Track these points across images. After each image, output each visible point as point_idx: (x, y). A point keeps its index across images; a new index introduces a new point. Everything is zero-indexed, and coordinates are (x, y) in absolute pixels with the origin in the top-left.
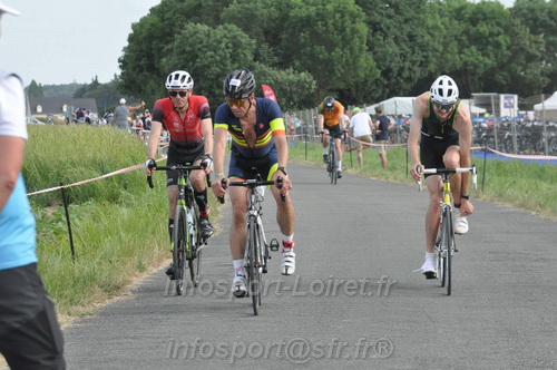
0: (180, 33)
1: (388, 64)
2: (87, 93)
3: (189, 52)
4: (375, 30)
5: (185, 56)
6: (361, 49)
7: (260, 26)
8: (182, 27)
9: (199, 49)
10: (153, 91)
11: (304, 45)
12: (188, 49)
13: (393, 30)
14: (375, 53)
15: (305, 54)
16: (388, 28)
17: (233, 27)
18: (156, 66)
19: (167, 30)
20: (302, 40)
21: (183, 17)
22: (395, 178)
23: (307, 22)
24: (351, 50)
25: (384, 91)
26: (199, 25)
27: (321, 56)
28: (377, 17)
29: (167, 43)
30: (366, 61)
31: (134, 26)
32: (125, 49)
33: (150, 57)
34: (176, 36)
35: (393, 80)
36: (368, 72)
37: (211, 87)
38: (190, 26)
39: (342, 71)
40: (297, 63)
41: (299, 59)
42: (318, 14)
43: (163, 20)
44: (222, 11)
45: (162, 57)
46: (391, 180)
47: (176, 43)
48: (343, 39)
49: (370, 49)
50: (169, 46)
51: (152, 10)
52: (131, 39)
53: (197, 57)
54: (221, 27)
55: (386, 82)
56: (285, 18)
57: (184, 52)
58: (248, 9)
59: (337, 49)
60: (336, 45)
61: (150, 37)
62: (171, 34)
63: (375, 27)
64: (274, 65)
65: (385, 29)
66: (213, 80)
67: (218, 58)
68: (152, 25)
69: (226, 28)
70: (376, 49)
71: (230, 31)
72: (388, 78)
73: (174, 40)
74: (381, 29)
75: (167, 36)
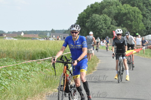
0: (91, 17)
1: (147, 26)
2: (67, 32)
3: (94, 22)
4: (144, 17)
5: (92, 23)
6: (140, 22)
7: (113, 15)
8: (92, 15)
9: (96, 21)
10: (84, 32)
11: (125, 20)
12: (93, 21)
13: (149, 17)
14: (144, 23)
15: (125, 23)
16: (148, 16)
17: (105, 15)
18: (85, 25)
19: (88, 16)
20: (124, 19)
21: (92, 12)
22: (147, 57)
23: (125, 14)
24: (137, 22)
25: (146, 33)
26: (96, 15)
27: (129, 23)
28: (145, 13)
29: (88, 19)
30: (141, 25)
31: (79, 15)
32: (77, 21)
33: (83, 23)
34: (90, 17)
35: (149, 30)
36: (142, 28)
37: (99, 31)
38: (94, 15)
39: (135, 27)
40: (122, 25)
41: (123, 24)
42: (128, 12)
43: (87, 13)
44: (102, 11)
45: (86, 23)
46: (146, 57)
47: (90, 19)
48: (135, 19)
49: (142, 22)
50: (88, 20)
51: (84, 10)
52: (78, 18)
53: (95, 23)
54: (102, 15)
55: (147, 31)
56: (119, 13)
57: (92, 22)
58: (109, 10)
59: (133, 22)
60: (133, 20)
61: (83, 18)
62: (89, 17)
63: (144, 15)
64: (116, 26)
65: (147, 16)
66: (99, 29)
67: (101, 23)
68: (84, 14)
69: (103, 15)
70: (144, 22)
71: (104, 16)
72: (148, 30)
73: (89, 19)
74: (146, 16)
75: (88, 18)
